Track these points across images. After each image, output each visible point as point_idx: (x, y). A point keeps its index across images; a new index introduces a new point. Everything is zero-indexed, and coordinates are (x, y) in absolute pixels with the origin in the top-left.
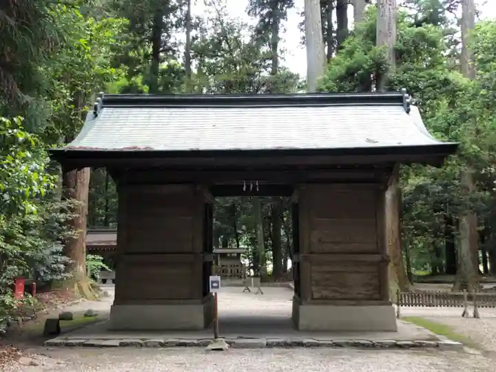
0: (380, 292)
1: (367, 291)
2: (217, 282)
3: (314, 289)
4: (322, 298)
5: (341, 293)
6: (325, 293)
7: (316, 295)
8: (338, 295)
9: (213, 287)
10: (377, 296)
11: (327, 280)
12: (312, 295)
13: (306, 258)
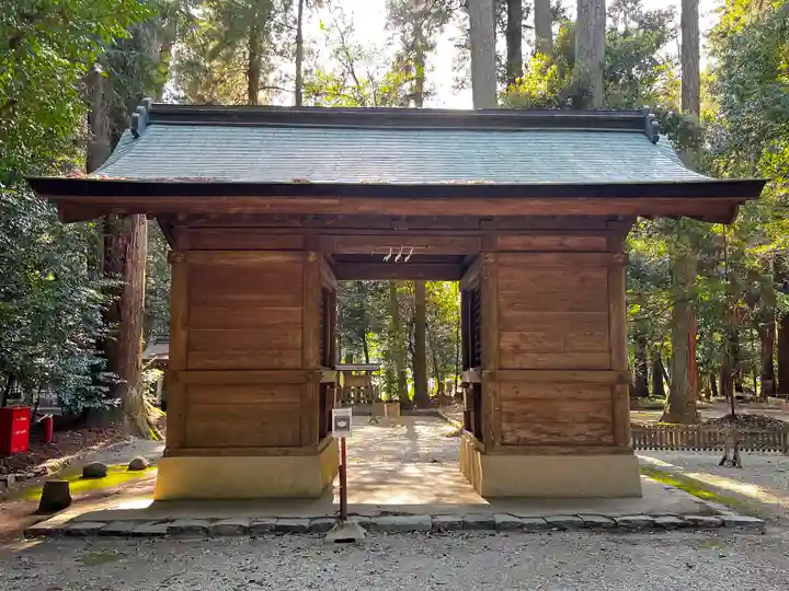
0: (613, 433)
1: (592, 430)
2: (346, 419)
3: (505, 426)
4: (519, 443)
5: (550, 434)
6: (524, 434)
7: (509, 439)
8: (544, 438)
9: (337, 428)
10: (608, 439)
11: (526, 412)
12: (503, 437)
13: (492, 376)
